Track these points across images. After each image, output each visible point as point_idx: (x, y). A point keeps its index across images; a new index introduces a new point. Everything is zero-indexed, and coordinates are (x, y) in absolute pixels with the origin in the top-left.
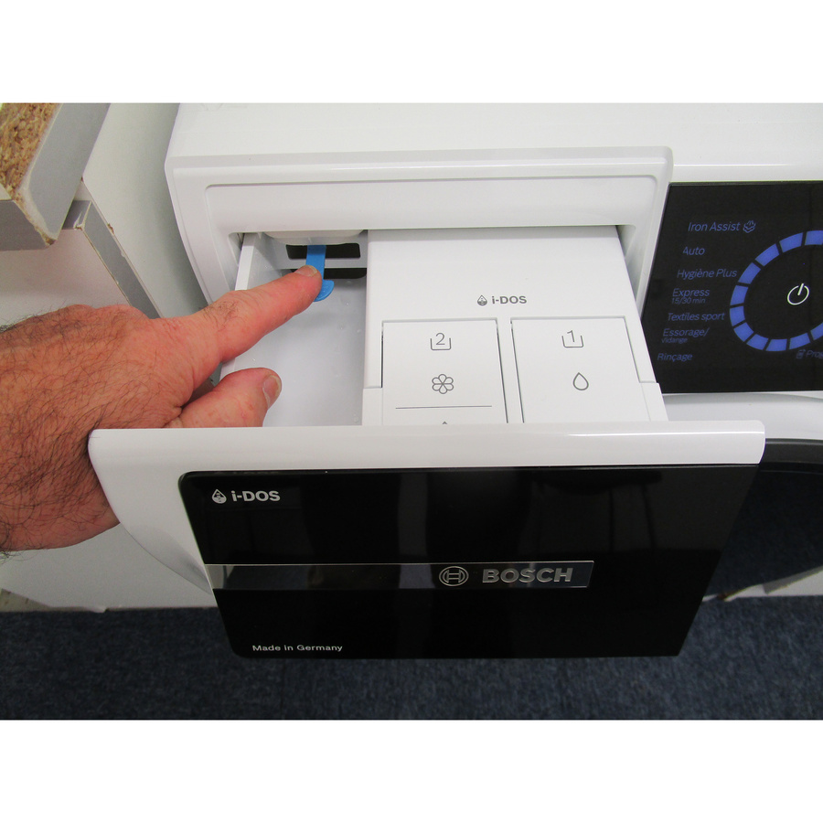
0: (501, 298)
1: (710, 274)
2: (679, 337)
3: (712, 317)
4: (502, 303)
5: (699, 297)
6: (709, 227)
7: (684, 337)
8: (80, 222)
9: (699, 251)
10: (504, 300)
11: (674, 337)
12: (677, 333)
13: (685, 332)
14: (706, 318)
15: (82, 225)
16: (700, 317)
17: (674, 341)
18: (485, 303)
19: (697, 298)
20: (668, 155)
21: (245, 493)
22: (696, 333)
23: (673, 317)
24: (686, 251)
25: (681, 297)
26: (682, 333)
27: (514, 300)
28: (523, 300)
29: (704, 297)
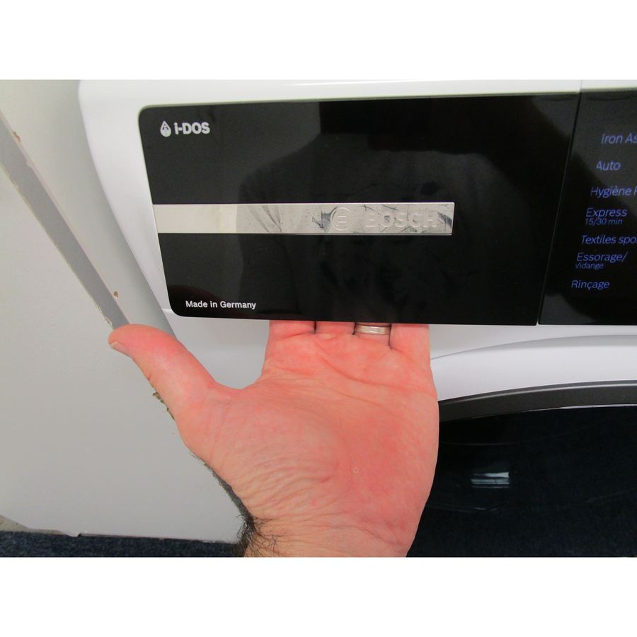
1: (627, 192)
2: (594, 262)
3: (630, 240)
5: (615, 218)
6: (624, 140)
7: (599, 262)
9: (614, 166)
11: (588, 262)
12: (592, 258)
13: (601, 257)
14: (623, 241)
16: (617, 240)
17: (590, 266)
19: (612, 218)
21: (184, 125)
22: (613, 259)
23: (587, 240)
24: (600, 166)
25: (595, 217)
26: (597, 258)
29: (620, 218)
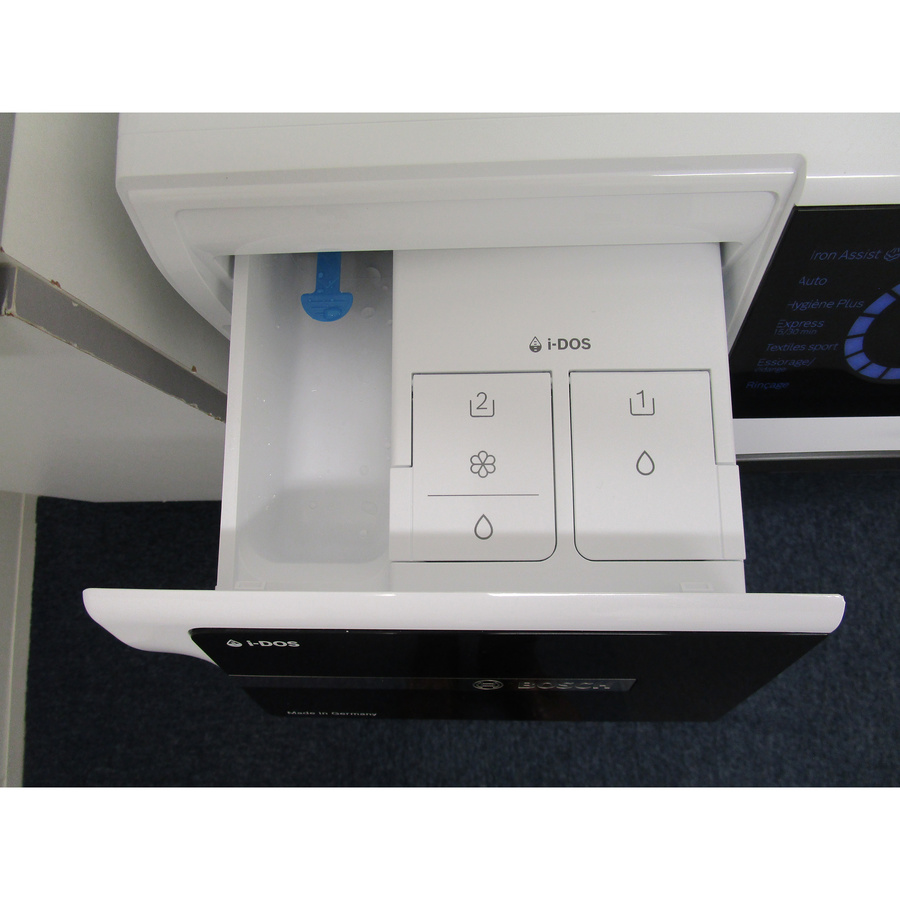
0: (559, 340)
1: (828, 305)
2: (777, 366)
3: (822, 347)
4: (560, 348)
5: (809, 328)
6: (838, 256)
7: (783, 366)
8: (9, 306)
9: (820, 281)
10: (563, 344)
11: (770, 366)
12: (775, 362)
13: (784, 362)
14: (813, 348)
15: (13, 309)
16: (807, 347)
17: (770, 370)
18: (539, 348)
19: (805, 329)
20: (800, 166)
22: (795, 364)
23: (772, 348)
24: (804, 281)
25: (787, 328)
26: (781, 363)
27: (575, 344)
28: (586, 344)
29: (815, 328)
